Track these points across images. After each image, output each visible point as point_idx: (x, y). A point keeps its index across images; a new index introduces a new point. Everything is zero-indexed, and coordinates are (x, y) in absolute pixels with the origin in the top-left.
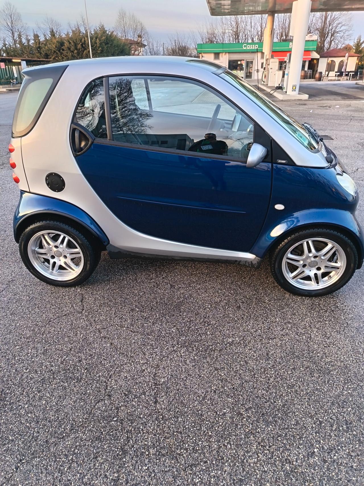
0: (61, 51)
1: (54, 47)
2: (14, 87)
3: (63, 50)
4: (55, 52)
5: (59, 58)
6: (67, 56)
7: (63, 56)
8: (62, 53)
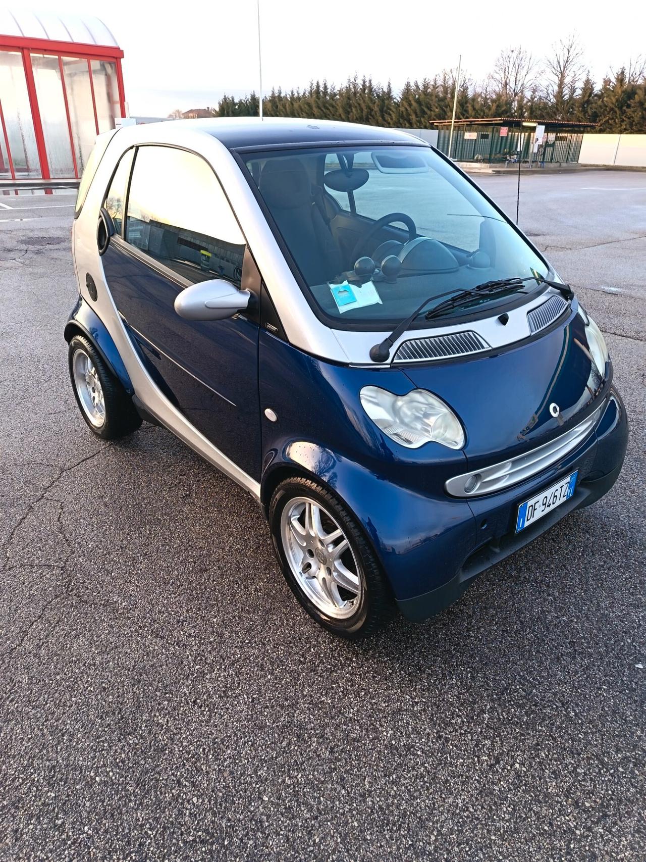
0: (625, 108)
1: (614, 100)
2: (510, 167)
3: (629, 106)
4: (612, 109)
5: (615, 121)
6: (632, 117)
7: (625, 117)
8: (623, 113)
